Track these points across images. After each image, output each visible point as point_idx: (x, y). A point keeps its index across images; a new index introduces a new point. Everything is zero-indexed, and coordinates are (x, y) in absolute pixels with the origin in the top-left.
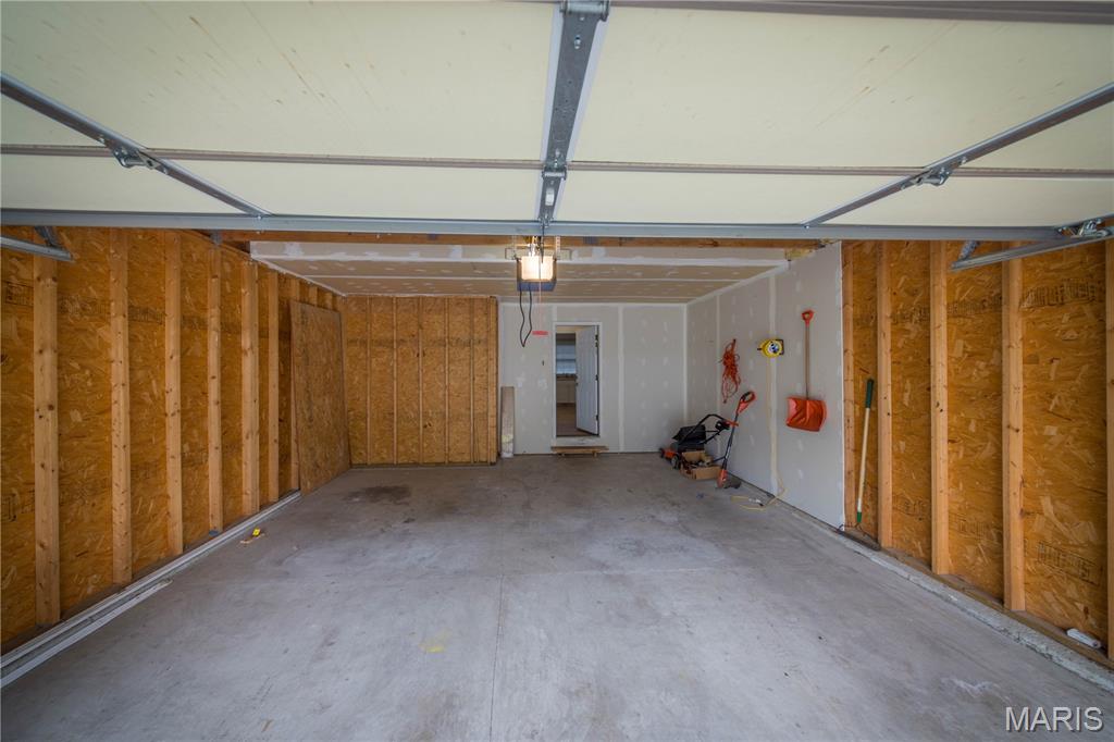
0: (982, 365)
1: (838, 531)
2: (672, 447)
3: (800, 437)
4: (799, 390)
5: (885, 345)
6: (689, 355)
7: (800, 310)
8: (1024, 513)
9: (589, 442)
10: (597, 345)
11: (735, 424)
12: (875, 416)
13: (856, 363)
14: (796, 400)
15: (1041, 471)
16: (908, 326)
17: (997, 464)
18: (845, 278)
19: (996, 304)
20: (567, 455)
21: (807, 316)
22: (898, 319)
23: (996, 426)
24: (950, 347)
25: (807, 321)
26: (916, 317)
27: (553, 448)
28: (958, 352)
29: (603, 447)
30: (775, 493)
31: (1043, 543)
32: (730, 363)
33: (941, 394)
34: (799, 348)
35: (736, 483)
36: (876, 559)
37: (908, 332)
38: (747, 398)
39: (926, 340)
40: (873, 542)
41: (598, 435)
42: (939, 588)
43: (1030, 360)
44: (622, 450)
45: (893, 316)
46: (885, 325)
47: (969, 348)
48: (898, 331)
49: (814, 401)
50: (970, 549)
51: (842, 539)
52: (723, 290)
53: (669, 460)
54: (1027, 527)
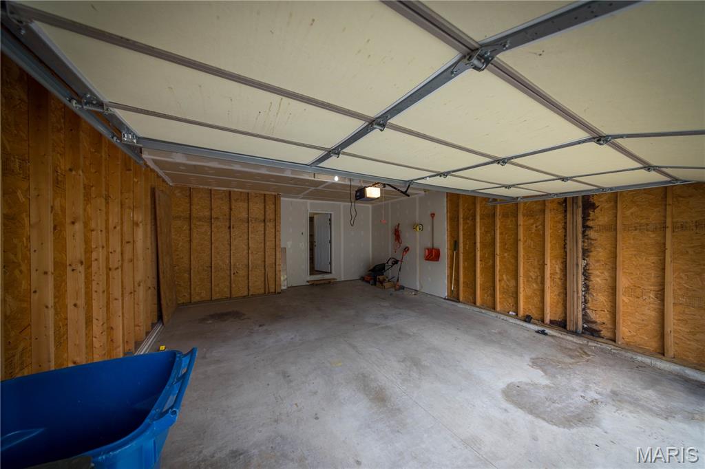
0: (489, 235)
1: (445, 299)
2: (369, 275)
3: (430, 264)
4: (429, 245)
5: (461, 228)
6: (372, 230)
7: (429, 213)
8: (500, 281)
9: (327, 276)
10: (330, 224)
11: (402, 261)
12: (458, 254)
13: (451, 234)
14: (428, 249)
15: (503, 267)
16: (468, 221)
17: (494, 266)
18: (447, 202)
19: (494, 216)
20: (317, 285)
21: (433, 215)
22: (465, 219)
23: (494, 255)
24: (481, 229)
25: (433, 217)
26: (471, 218)
27: (308, 282)
28: (483, 230)
29: (334, 279)
30: (418, 289)
31: (504, 288)
32: (397, 234)
33: (478, 245)
34: (429, 228)
35: (402, 288)
36: (460, 305)
37: (468, 224)
38: (406, 249)
39: (474, 226)
40: (457, 300)
41: (331, 273)
42: (478, 309)
43: (501, 234)
44: (343, 280)
45: (463, 218)
46: (461, 221)
47: (486, 230)
48: (465, 224)
49: (436, 249)
50: (486, 295)
51: (447, 301)
52: (392, 201)
53: (368, 282)
54: (500, 285)
